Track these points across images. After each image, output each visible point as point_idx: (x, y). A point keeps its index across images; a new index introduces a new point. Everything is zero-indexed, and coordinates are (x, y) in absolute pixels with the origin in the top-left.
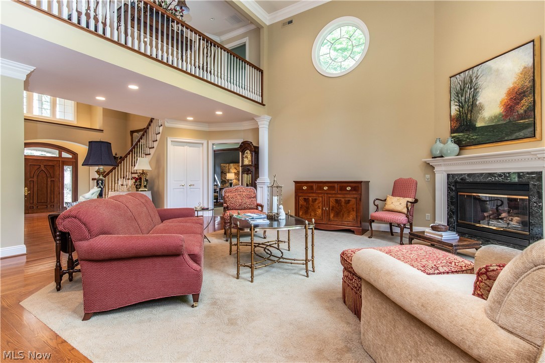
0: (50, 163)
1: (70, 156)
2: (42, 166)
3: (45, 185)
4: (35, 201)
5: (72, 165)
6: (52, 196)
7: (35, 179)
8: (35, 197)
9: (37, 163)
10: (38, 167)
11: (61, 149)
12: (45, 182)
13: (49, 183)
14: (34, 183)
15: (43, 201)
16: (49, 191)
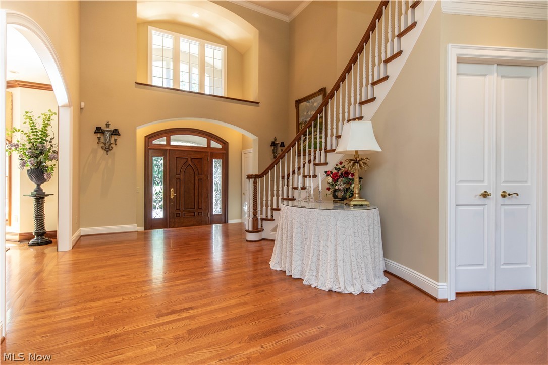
0: (198, 156)
1: (220, 146)
2: (189, 159)
3: (193, 185)
4: (182, 207)
5: (222, 158)
6: (200, 200)
7: (182, 177)
8: (182, 201)
9: (184, 156)
10: (185, 160)
11: (210, 136)
12: (193, 182)
13: (197, 182)
14: (181, 182)
15: (190, 207)
16: (196, 194)
